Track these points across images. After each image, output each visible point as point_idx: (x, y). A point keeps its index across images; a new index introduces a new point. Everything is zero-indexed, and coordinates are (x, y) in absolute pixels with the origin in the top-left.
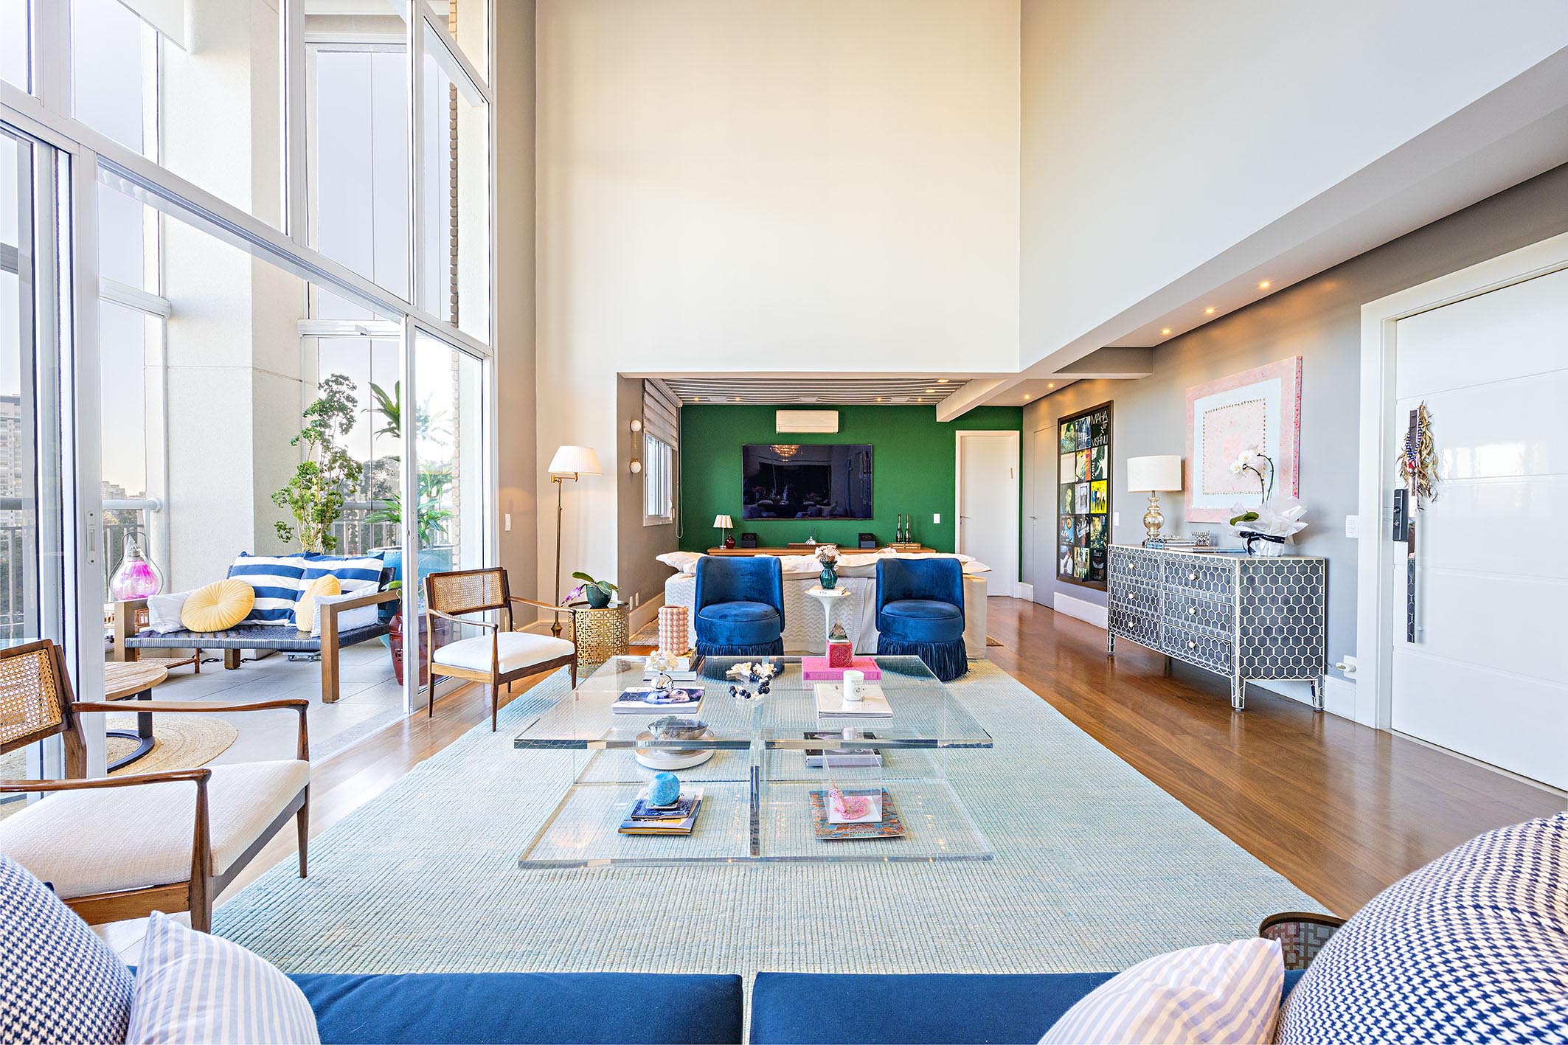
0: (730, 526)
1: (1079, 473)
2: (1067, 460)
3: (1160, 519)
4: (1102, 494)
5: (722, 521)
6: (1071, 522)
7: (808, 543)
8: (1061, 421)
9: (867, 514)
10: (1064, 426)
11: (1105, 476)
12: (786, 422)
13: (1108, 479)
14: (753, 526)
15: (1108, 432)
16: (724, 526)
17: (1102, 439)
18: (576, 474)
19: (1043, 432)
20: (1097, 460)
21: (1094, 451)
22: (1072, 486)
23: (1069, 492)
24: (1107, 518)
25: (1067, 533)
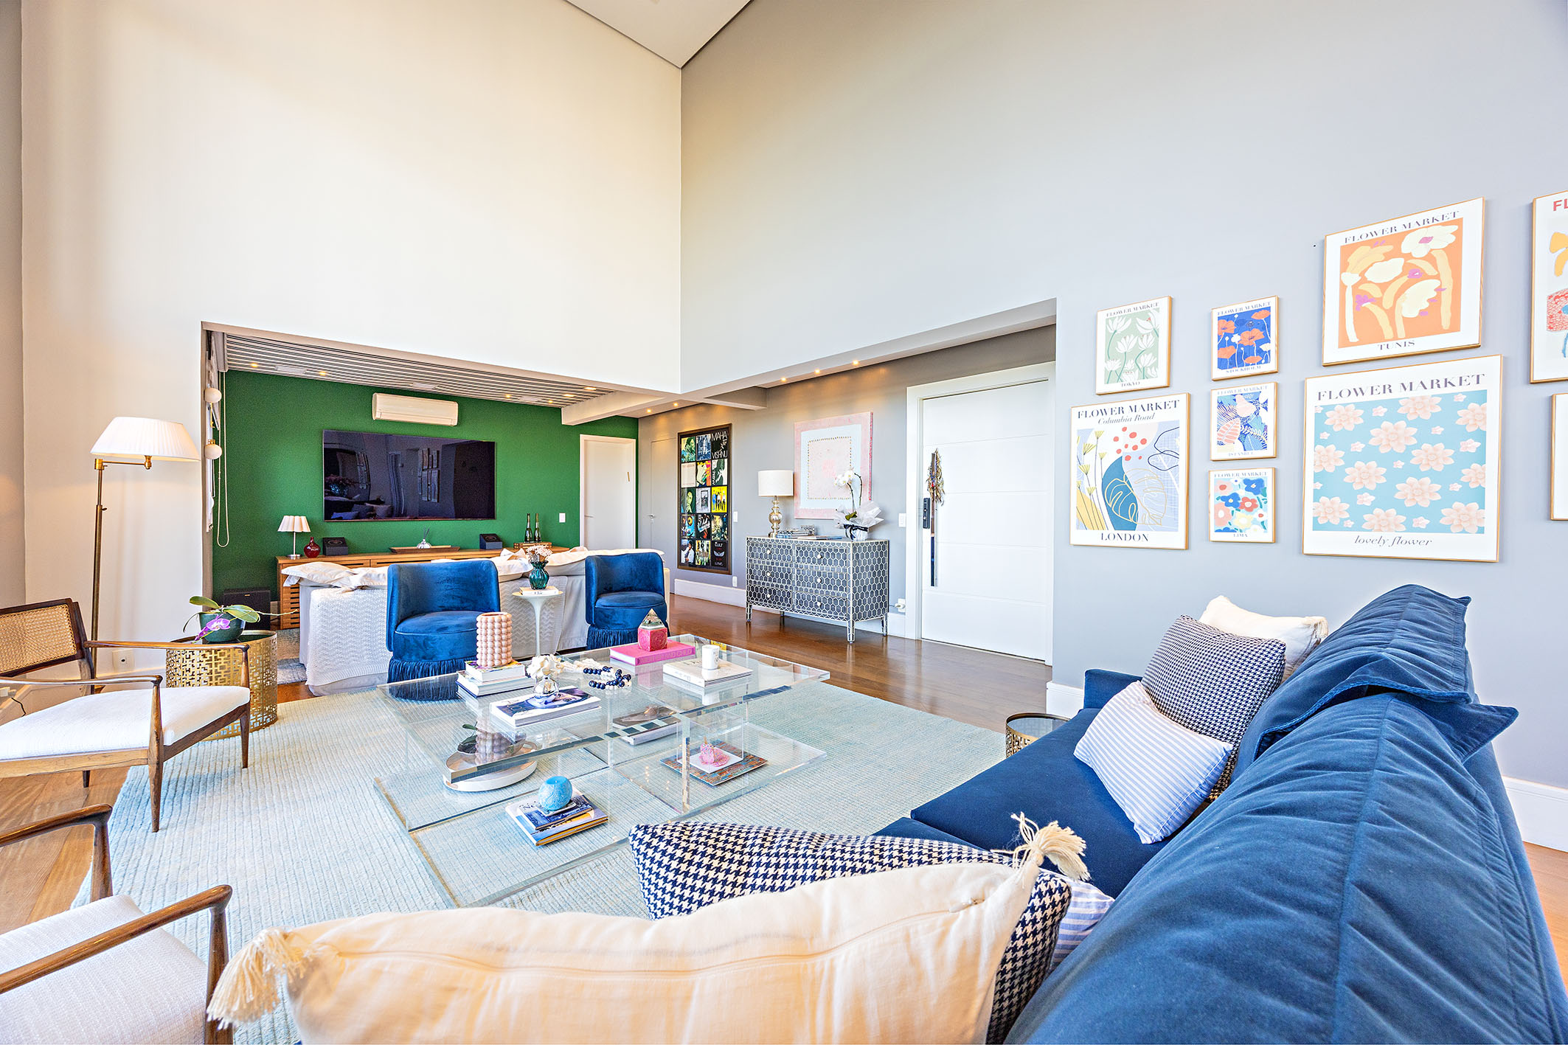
0: (306, 529)
1: (700, 478)
2: (688, 469)
3: (781, 516)
4: (723, 497)
5: (293, 524)
6: (692, 520)
7: (420, 546)
8: (681, 436)
9: (490, 514)
10: (684, 440)
11: (725, 482)
12: (385, 408)
13: (729, 486)
14: (336, 529)
15: (727, 448)
16: (297, 530)
17: (722, 454)
18: (148, 458)
19: (663, 443)
20: (717, 470)
21: (715, 463)
22: (692, 490)
23: (690, 494)
24: (726, 518)
25: (689, 529)
